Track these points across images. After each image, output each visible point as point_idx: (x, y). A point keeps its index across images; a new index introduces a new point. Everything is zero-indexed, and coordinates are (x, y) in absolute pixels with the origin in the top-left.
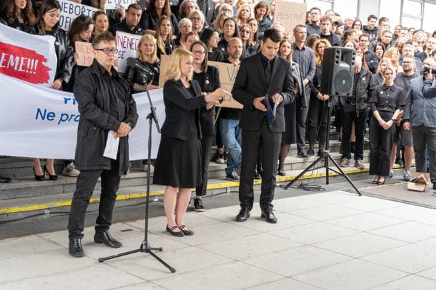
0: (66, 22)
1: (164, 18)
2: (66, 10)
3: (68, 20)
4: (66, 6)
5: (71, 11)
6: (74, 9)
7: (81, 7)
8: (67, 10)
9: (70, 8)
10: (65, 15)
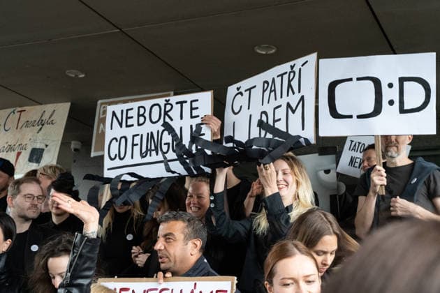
0: (133, 145)
2: (130, 122)
3: (137, 140)
4: (130, 114)
5: (142, 119)
6: (147, 115)
7: (163, 104)
8: (134, 121)
9: (139, 115)
10: (129, 132)
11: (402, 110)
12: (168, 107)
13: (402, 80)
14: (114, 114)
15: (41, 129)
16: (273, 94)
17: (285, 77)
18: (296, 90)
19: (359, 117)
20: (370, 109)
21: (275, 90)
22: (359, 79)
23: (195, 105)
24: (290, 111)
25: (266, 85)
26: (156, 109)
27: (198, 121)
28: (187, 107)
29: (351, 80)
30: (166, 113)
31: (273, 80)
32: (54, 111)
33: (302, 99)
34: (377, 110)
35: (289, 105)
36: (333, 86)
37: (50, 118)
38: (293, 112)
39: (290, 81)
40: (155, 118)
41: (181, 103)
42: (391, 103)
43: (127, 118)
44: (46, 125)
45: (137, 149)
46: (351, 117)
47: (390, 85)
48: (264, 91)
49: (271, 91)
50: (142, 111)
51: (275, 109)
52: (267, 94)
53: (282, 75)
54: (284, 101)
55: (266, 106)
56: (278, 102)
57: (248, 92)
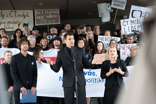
2: (103, 40)
3: (105, 44)
4: (103, 38)
5: (106, 40)
7: (111, 38)
15: (25, 18)
17: (136, 21)
18: (139, 23)
21: (134, 23)
24: (138, 27)
25: (131, 21)
26: (109, 39)
29: (137, 10)
31: (133, 21)
32: (28, 13)
33: (141, 25)
35: (138, 26)
36: (133, 11)
37: (27, 15)
38: (139, 27)
39: (137, 22)
42: (143, 16)
44: (26, 17)
48: (131, 22)
49: (133, 23)
50: (106, 38)
51: (135, 26)
52: (132, 23)
53: (135, 20)
54: (137, 25)
55: (132, 25)
56: (135, 25)
57: (127, 22)
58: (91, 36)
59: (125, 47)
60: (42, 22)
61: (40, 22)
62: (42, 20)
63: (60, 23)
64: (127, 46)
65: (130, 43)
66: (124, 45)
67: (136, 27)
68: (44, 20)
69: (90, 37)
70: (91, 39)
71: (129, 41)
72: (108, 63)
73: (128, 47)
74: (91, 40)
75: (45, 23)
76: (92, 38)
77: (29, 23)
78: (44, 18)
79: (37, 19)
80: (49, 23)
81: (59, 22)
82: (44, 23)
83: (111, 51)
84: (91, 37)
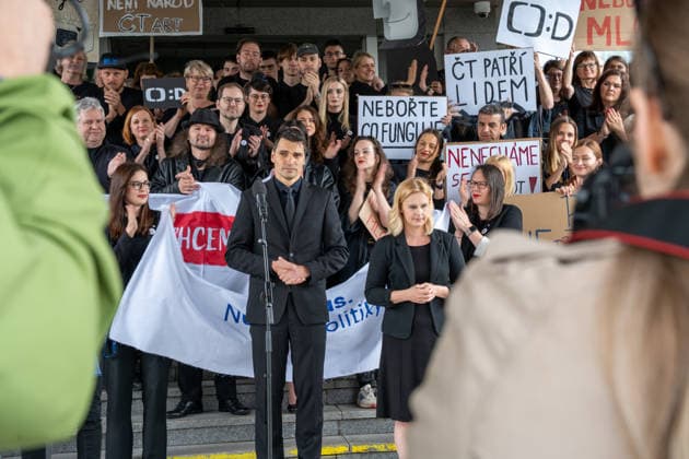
0: (383, 131)
1: (565, 121)
2: (380, 112)
3: (387, 128)
4: (380, 105)
5: (390, 112)
6: (394, 108)
7: (407, 101)
8: (383, 112)
9: (387, 108)
10: (380, 121)
11: (553, 37)
12: (413, 105)
13: (558, 14)
14: (365, 103)
15: (62, 5)
16: (496, 71)
17: (507, 60)
19: (526, 34)
20: (534, 31)
21: (497, 68)
22: (532, 5)
23: (434, 106)
24: (514, 87)
25: (487, 63)
26: (401, 105)
27: (438, 119)
28: (427, 107)
29: (526, 4)
30: (410, 109)
31: (495, 60)
33: (524, 79)
34: (538, 33)
35: (512, 82)
36: (513, 5)
38: (518, 87)
39: (511, 65)
40: (401, 112)
41: (423, 103)
42: (548, 29)
43: (377, 109)
45: (387, 135)
46: (520, 32)
47: (551, 16)
49: (494, 68)
50: (390, 105)
51: (499, 82)
52: (489, 69)
53: (504, 58)
54: (508, 78)
55: (489, 79)
56: (502, 78)
57: (468, 64)
58: (339, 103)
59: (467, 153)
60: (128, 24)
61: (120, 25)
62: (129, 16)
63: (201, 33)
64: (472, 151)
65: (488, 138)
66: (460, 146)
67: (506, 86)
68: (137, 16)
69: (335, 107)
70: (338, 114)
71: (487, 129)
72: (397, 245)
73: (477, 155)
74: (339, 119)
75: (138, 30)
76: (343, 108)
77: (79, 29)
78: (136, 6)
79: (109, 8)
80: (157, 31)
81: (198, 30)
82: (133, 26)
83: (414, 207)
84: (337, 104)
